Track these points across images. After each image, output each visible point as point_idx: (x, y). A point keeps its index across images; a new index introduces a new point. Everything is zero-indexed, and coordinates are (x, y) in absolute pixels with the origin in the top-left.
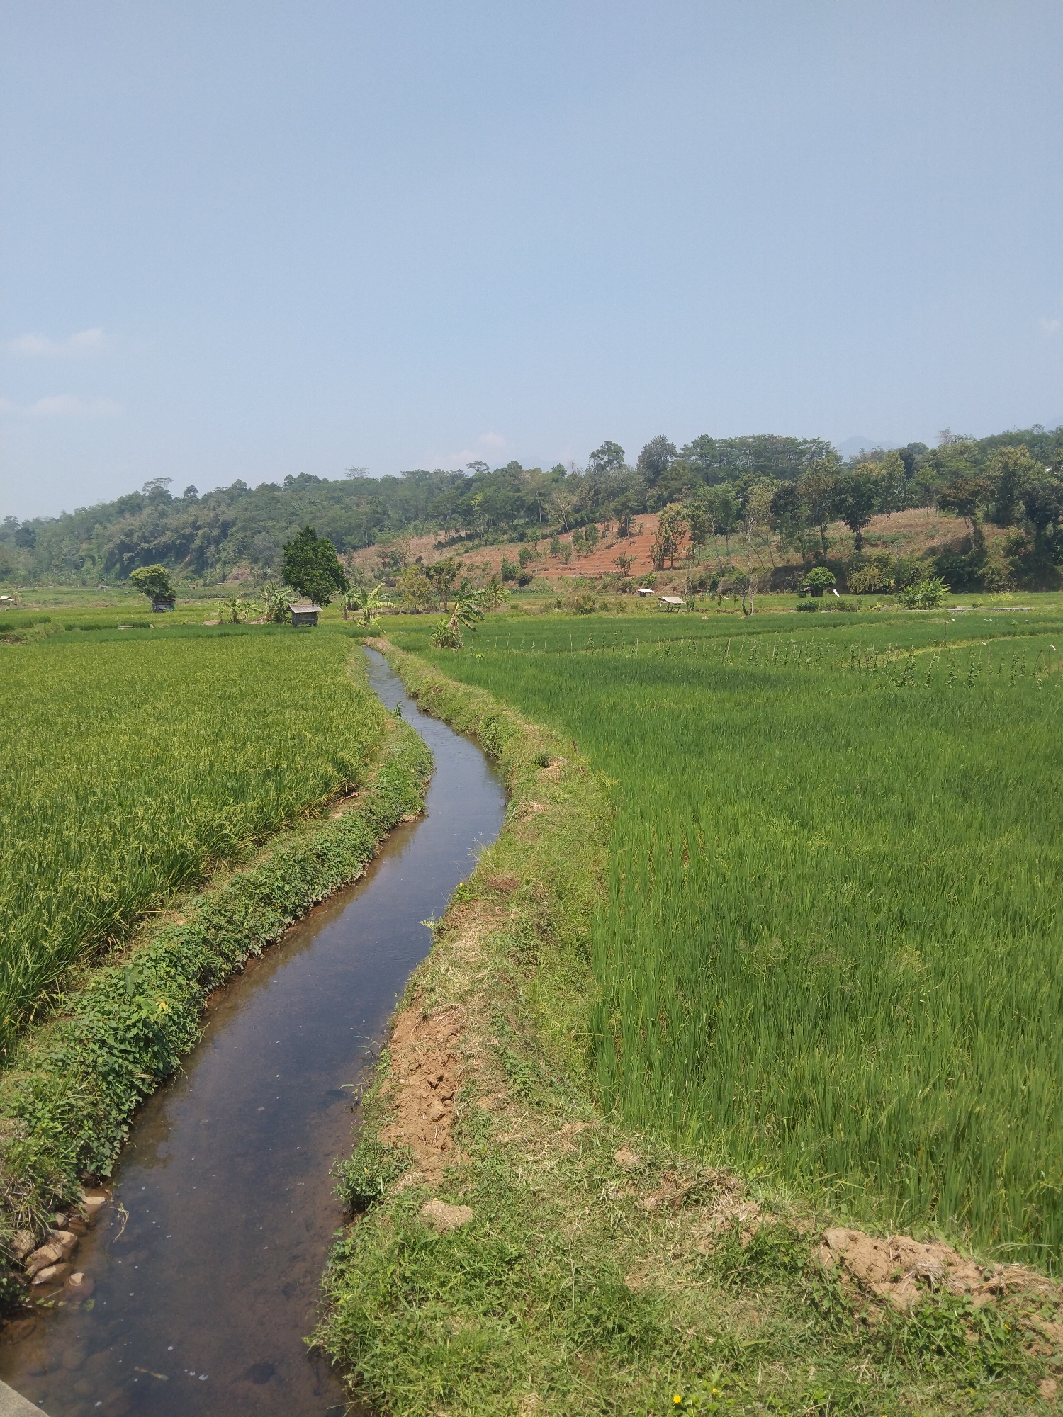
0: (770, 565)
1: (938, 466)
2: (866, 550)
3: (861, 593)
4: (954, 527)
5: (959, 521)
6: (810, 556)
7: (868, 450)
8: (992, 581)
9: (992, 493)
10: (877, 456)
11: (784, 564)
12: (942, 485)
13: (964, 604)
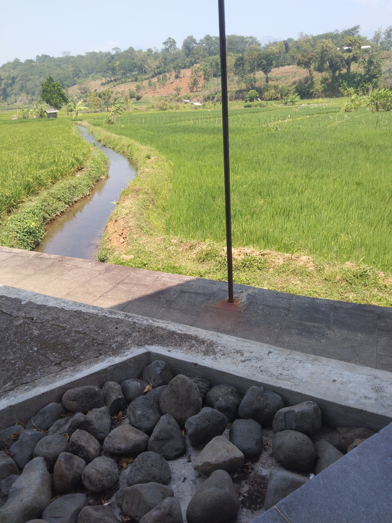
0: (234, 90)
1: (298, 48)
2: (270, 83)
3: (268, 100)
4: (302, 73)
5: (304, 70)
6: (249, 86)
7: (272, 41)
8: (315, 94)
9: (317, 58)
10: (275, 43)
11: (240, 89)
12: (299, 56)
13: (305, 103)
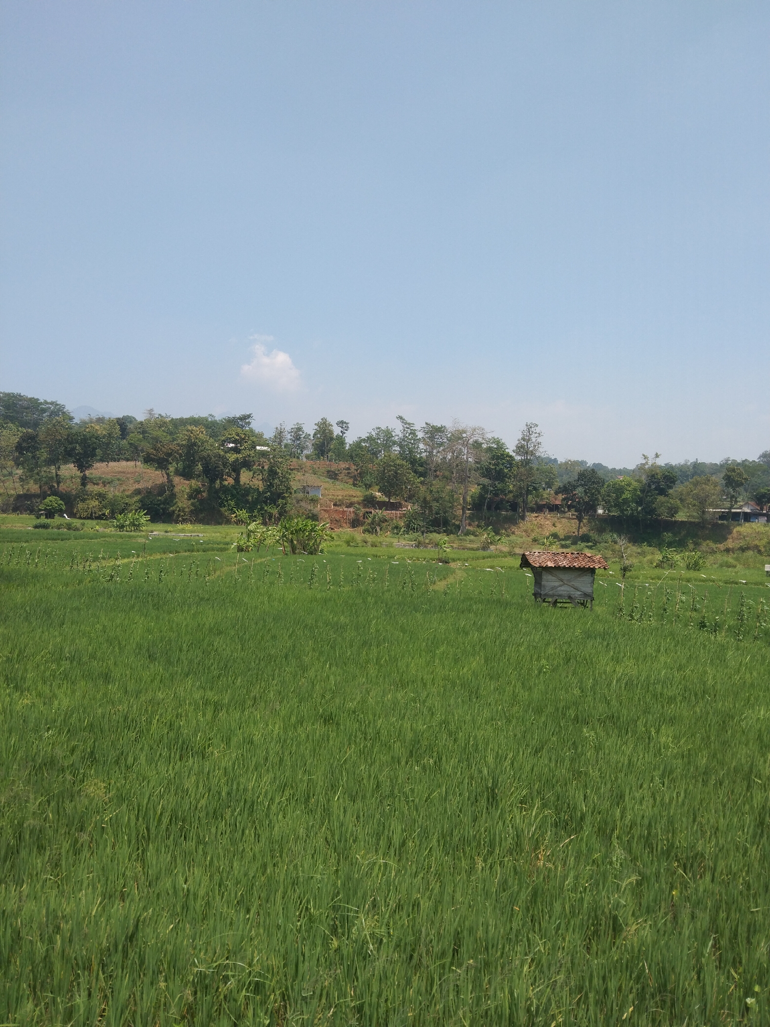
0: (12, 492)
1: (144, 432)
2: (90, 487)
3: (84, 518)
4: (154, 477)
5: (157, 472)
6: (46, 488)
7: (94, 416)
8: (179, 516)
9: (181, 455)
10: (100, 420)
11: (25, 491)
12: (146, 446)
13: (159, 530)
